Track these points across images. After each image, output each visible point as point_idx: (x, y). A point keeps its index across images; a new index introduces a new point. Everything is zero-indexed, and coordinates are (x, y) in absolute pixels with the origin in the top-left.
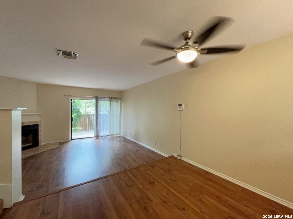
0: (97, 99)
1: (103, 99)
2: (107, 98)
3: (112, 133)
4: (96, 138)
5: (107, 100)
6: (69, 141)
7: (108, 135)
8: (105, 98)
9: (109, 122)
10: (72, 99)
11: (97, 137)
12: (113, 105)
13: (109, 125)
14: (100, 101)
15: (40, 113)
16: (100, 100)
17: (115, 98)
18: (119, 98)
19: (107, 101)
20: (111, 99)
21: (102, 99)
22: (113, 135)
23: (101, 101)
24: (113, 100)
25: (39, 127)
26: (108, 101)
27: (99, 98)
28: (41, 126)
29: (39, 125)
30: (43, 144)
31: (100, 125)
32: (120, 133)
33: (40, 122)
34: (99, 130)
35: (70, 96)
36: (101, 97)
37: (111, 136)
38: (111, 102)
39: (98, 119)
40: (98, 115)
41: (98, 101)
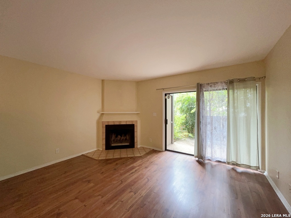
0: (200, 89)
1: (211, 86)
2: (219, 84)
3: (233, 159)
4: (198, 161)
5: (220, 87)
6: (163, 151)
7: (225, 161)
8: (215, 83)
9: (226, 134)
10: (166, 95)
12: (236, 94)
13: (225, 140)
14: (205, 93)
15: (139, 112)
16: (204, 89)
17: (242, 81)
18: (254, 79)
19: (220, 90)
20: (231, 83)
21: (210, 88)
22: (237, 165)
23: (208, 91)
24: (235, 87)
25: (135, 127)
26: (223, 89)
27: (203, 86)
28: (137, 126)
29: (135, 125)
30: (139, 147)
31: (204, 137)
32: (259, 167)
33: (137, 121)
34: (203, 146)
35: (163, 89)
36: (208, 84)
37: (231, 167)
38: (231, 92)
39: (201, 126)
40: (201, 117)
41: (201, 92)
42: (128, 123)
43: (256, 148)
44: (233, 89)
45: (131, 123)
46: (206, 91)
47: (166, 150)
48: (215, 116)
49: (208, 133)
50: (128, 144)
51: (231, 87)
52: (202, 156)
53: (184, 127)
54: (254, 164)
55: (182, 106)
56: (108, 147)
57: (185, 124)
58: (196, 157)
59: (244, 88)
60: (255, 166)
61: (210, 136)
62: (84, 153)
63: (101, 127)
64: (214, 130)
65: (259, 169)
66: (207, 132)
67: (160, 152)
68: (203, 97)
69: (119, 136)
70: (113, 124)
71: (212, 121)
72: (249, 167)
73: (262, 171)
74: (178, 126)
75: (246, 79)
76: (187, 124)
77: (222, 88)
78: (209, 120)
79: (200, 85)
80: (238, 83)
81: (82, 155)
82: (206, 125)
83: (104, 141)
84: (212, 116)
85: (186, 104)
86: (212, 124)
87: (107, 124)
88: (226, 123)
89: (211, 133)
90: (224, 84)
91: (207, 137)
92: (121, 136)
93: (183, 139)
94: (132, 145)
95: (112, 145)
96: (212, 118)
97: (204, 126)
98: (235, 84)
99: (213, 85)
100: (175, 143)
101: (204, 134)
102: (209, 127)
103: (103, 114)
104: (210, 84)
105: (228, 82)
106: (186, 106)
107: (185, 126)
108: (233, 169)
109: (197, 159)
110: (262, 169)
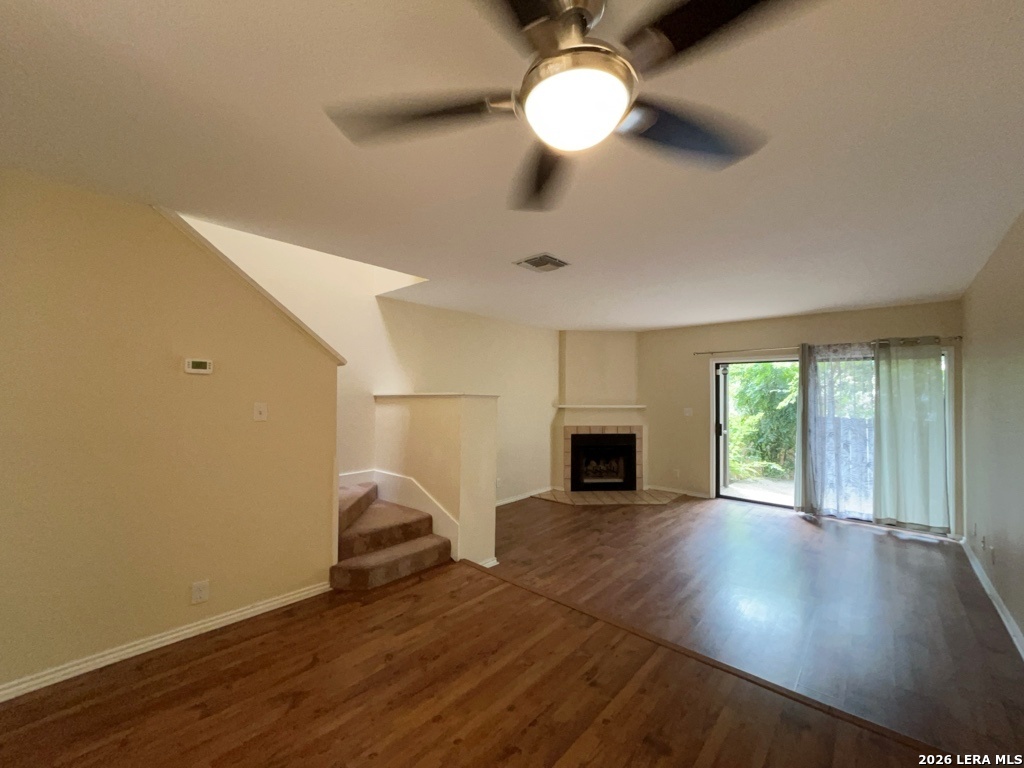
0: (807, 356)
1: (835, 351)
2: (856, 347)
3: (889, 513)
4: (804, 518)
5: (858, 354)
6: (711, 499)
7: (871, 518)
8: (846, 346)
9: (870, 457)
10: (717, 366)
11: (811, 512)
12: (894, 370)
13: (870, 472)
14: (820, 364)
15: (644, 407)
16: (819, 358)
17: (910, 343)
18: (936, 341)
19: (857, 359)
20: (883, 348)
21: (832, 356)
23: (828, 360)
24: (893, 355)
25: (638, 442)
26: (865, 358)
27: (816, 349)
28: (641, 439)
29: (637, 437)
30: (645, 488)
31: (819, 465)
32: (949, 529)
33: (640, 428)
34: (817, 484)
35: (712, 353)
36: (829, 346)
37: (886, 529)
38: (883, 363)
39: (811, 439)
40: (811, 420)
41: (810, 363)
42: (621, 432)
43: (943, 489)
44: (889, 359)
45: (627, 432)
46: (822, 361)
47: (718, 496)
48: (848, 416)
49: (830, 456)
50: (620, 481)
51: (883, 355)
52: (815, 506)
53: (750, 448)
54: (937, 521)
55: (745, 389)
56: (577, 485)
57: (753, 441)
58: (798, 509)
59: (914, 358)
60: (941, 525)
61: (833, 464)
62: (534, 493)
63: (563, 438)
64: (843, 450)
65: (950, 532)
66: (827, 453)
67: (705, 499)
68: (816, 375)
69: (594, 463)
70: (587, 432)
71: (838, 428)
72: (927, 529)
73: (957, 537)
74: (738, 443)
75: (918, 339)
76: (761, 440)
77: (861, 356)
78: (830, 427)
79: (809, 347)
80: (900, 348)
81: (531, 497)
82: (824, 438)
83: (569, 470)
84: (838, 419)
85: (757, 385)
86: (837, 436)
87: (575, 432)
88: (873, 433)
89: (837, 455)
90: (866, 348)
91: (826, 464)
92: (598, 463)
93: (750, 480)
94: (630, 483)
95: (586, 481)
96: (837, 421)
97: (819, 440)
98: (893, 350)
99: (839, 348)
100: (730, 486)
101: (818, 457)
102: (830, 442)
103: (560, 409)
104: (834, 348)
105: (877, 346)
106: (757, 388)
107: (752, 443)
108: (889, 533)
109: (802, 514)
110: (956, 533)
